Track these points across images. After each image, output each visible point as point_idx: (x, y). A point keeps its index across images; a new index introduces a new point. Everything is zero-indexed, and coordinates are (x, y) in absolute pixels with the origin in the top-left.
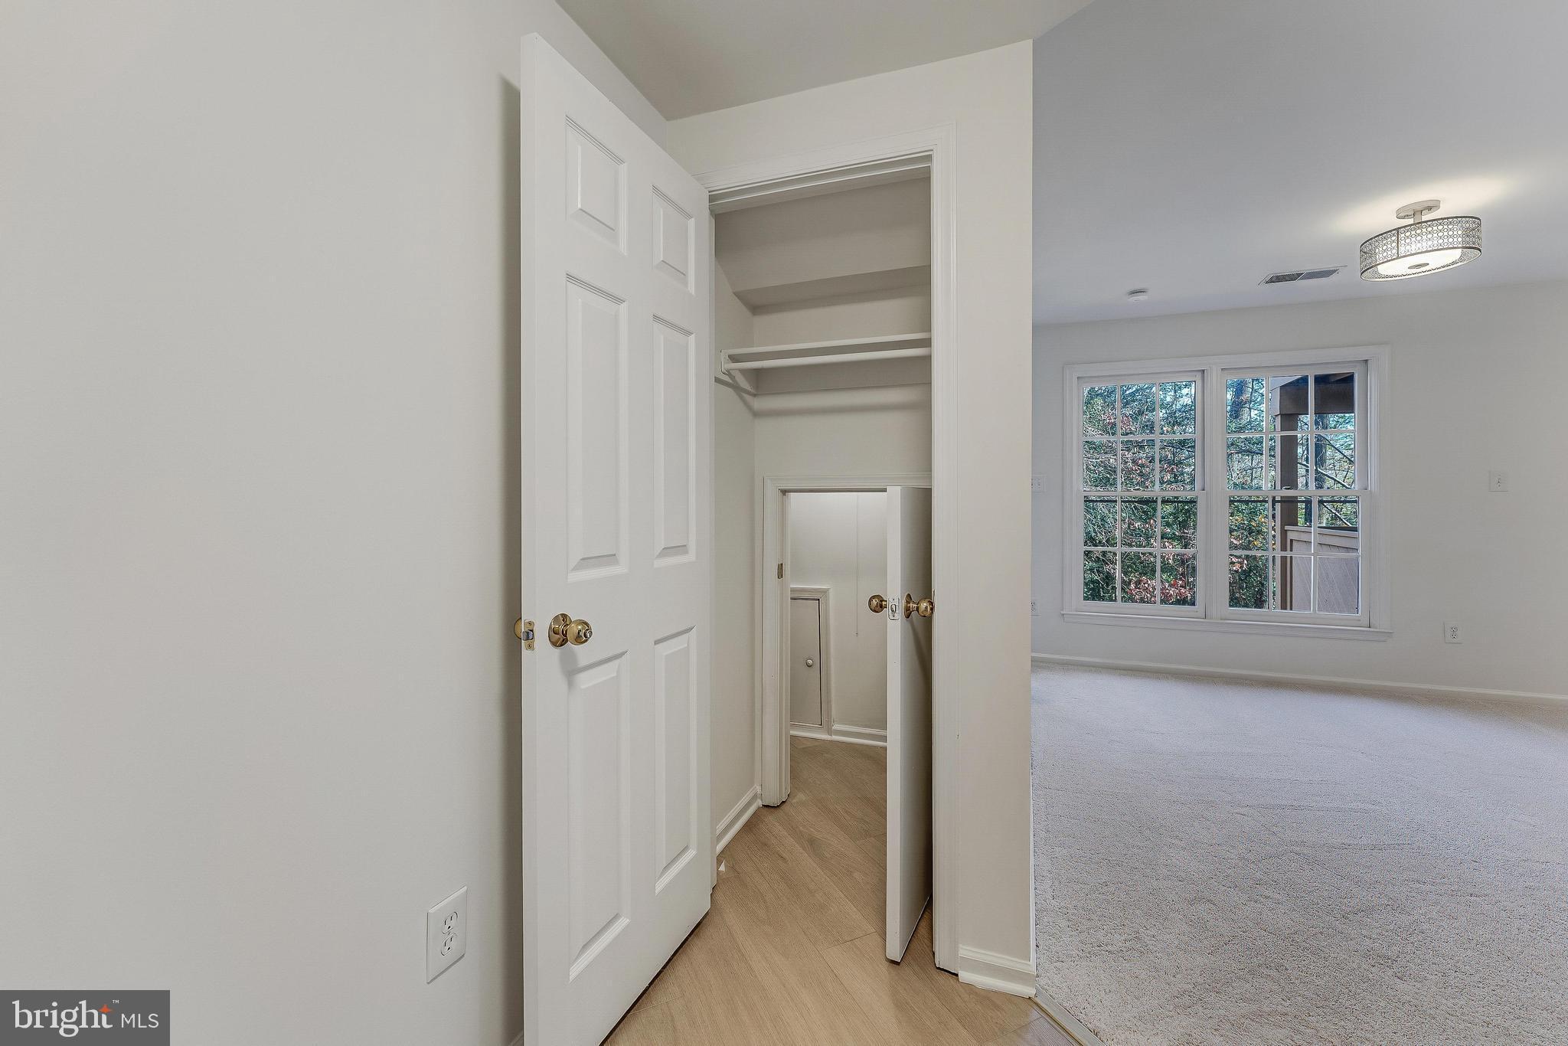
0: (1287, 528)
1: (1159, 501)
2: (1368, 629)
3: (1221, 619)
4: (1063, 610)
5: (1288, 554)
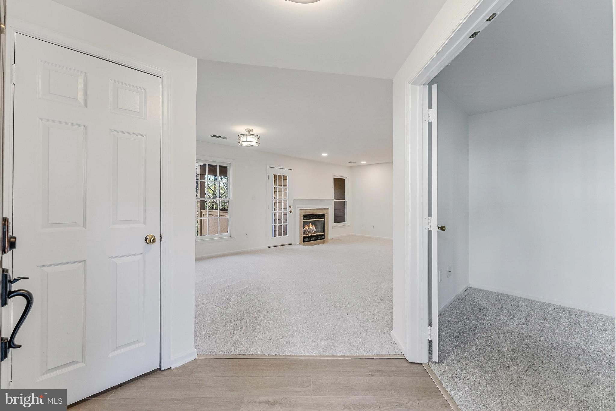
0: (202, 210)
2: (231, 237)
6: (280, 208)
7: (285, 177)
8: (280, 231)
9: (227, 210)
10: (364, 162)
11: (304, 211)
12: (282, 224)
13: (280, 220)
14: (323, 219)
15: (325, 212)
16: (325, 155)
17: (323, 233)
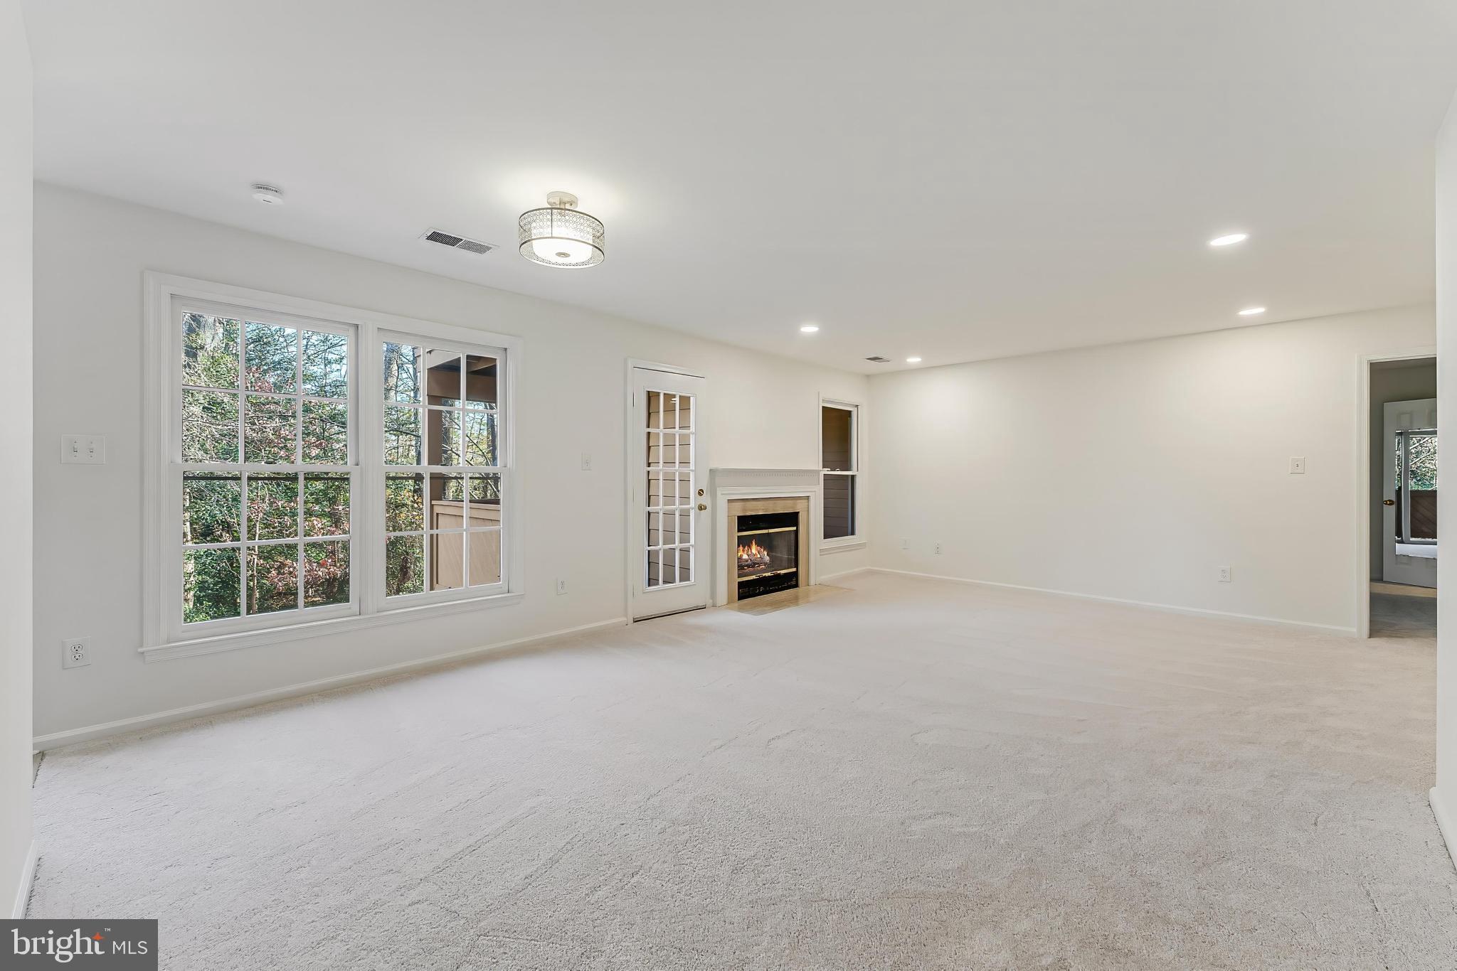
0: (434, 502)
1: (301, 478)
2: (509, 595)
3: (378, 612)
4: (141, 646)
5: (435, 532)
6: (669, 498)
7: (685, 400)
8: (669, 565)
9: (497, 502)
10: (914, 360)
11: (739, 505)
12: (677, 545)
13: (669, 532)
14: (795, 528)
15: (799, 507)
16: (809, 329)
17: (794, 570)
